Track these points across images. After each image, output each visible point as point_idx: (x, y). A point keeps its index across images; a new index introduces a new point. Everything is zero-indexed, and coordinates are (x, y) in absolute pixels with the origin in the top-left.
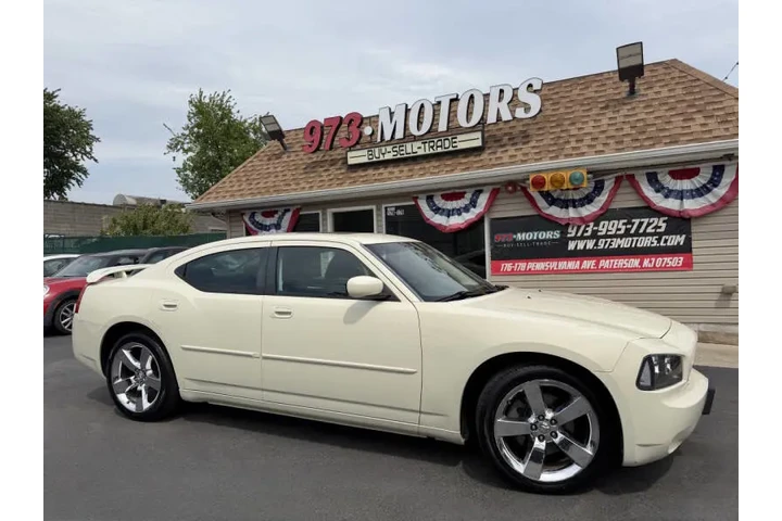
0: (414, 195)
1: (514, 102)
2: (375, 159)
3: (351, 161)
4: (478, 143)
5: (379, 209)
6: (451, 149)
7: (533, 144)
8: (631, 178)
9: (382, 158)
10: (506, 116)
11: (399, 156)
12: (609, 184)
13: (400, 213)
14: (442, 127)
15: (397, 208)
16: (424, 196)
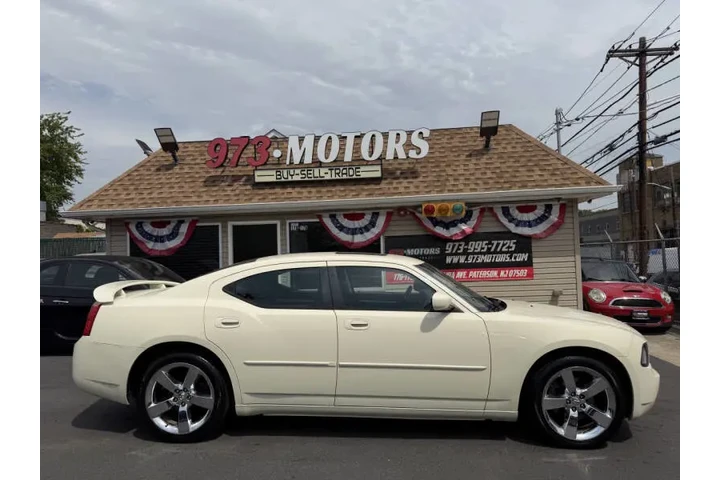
0: (318, 213)
1: (409, 145)
2: (283, 180)
3: (258, 179)
4: (378, 174)
5: (283, 225)
6: (354, 177)
7: (421, 179)
8: (491, 209)
9: (290, 179)
10: (402, 155)
11: (307, 179)
12: (476, 213)
13: (303, 228)
14: (348, 157)
15: (300, 224)
16: (327, 215)
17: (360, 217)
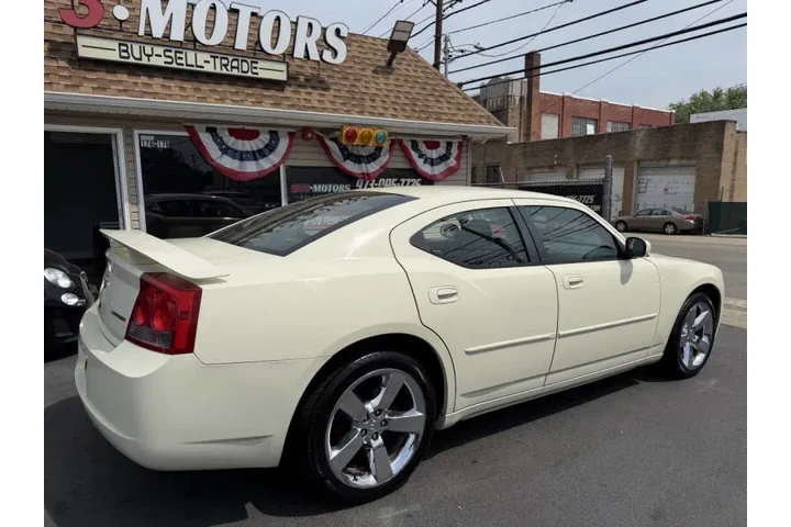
0: (189, 124)
1: (323, 43)
2: (131, 60)
3: (83, 53)
4: (283, 77)
5: (128, 136)
6: (250, 74)
7: (332, 92)
8: (400, 142)
9: (145, 61)
10: (314, 55)
11: (174, 65)
13: (161, 145)
14: (242, 43)
15: (158, 137)
16: (204, 127)
17: (253, 135)
